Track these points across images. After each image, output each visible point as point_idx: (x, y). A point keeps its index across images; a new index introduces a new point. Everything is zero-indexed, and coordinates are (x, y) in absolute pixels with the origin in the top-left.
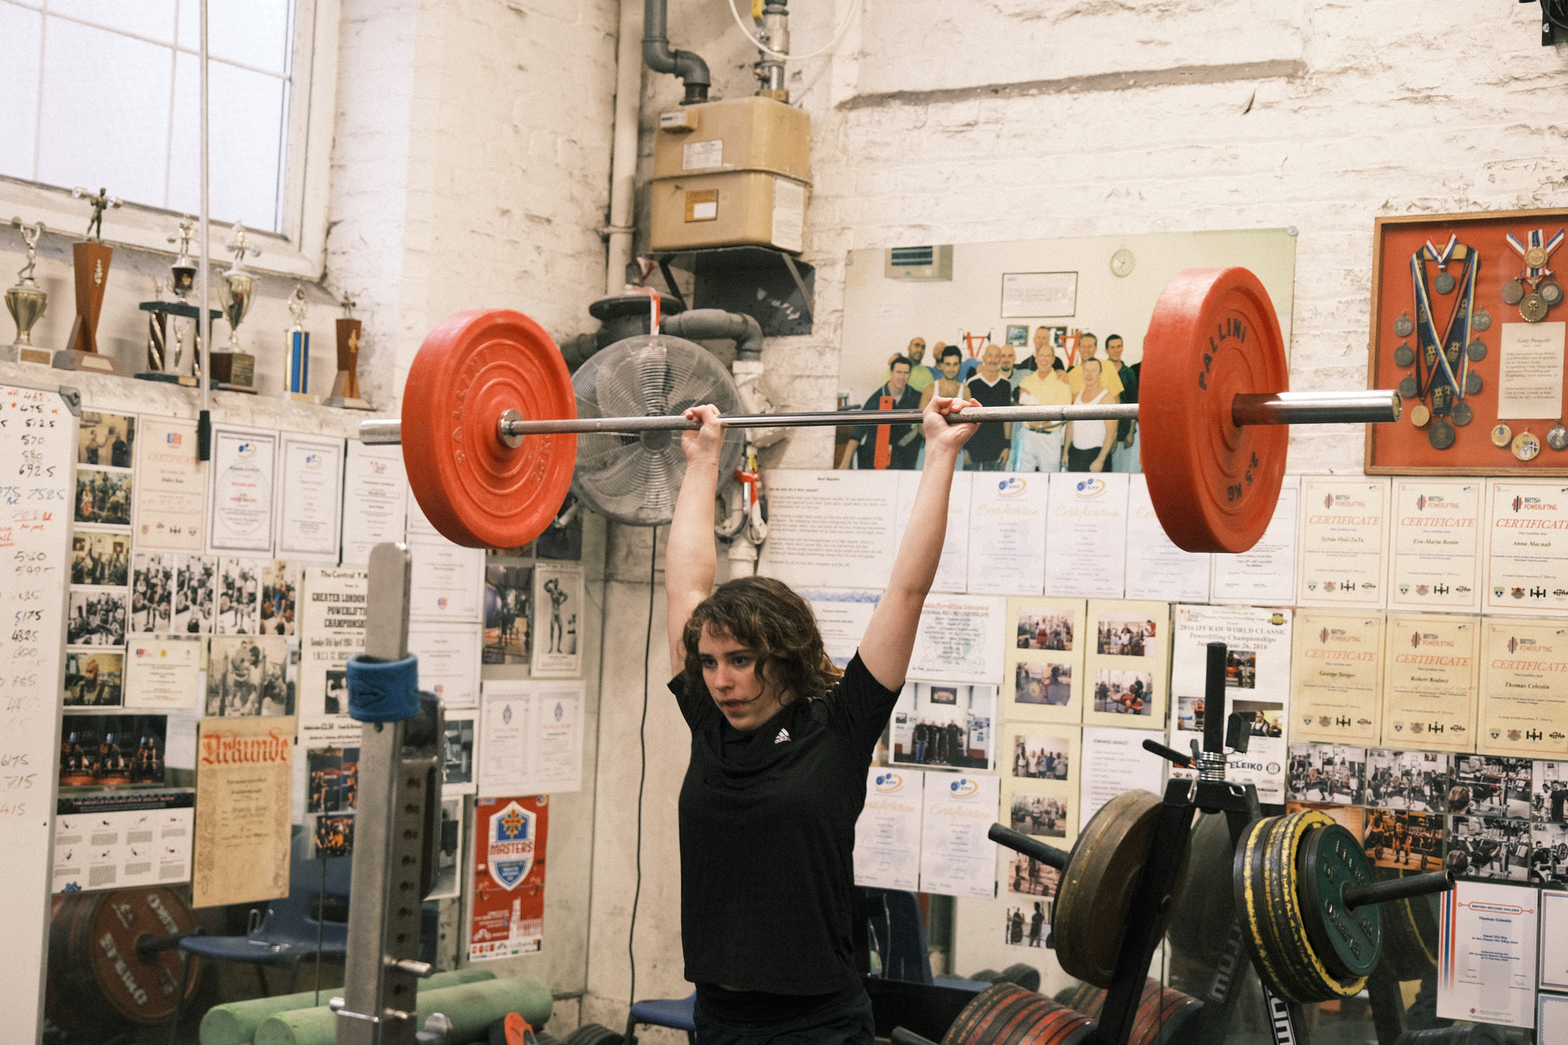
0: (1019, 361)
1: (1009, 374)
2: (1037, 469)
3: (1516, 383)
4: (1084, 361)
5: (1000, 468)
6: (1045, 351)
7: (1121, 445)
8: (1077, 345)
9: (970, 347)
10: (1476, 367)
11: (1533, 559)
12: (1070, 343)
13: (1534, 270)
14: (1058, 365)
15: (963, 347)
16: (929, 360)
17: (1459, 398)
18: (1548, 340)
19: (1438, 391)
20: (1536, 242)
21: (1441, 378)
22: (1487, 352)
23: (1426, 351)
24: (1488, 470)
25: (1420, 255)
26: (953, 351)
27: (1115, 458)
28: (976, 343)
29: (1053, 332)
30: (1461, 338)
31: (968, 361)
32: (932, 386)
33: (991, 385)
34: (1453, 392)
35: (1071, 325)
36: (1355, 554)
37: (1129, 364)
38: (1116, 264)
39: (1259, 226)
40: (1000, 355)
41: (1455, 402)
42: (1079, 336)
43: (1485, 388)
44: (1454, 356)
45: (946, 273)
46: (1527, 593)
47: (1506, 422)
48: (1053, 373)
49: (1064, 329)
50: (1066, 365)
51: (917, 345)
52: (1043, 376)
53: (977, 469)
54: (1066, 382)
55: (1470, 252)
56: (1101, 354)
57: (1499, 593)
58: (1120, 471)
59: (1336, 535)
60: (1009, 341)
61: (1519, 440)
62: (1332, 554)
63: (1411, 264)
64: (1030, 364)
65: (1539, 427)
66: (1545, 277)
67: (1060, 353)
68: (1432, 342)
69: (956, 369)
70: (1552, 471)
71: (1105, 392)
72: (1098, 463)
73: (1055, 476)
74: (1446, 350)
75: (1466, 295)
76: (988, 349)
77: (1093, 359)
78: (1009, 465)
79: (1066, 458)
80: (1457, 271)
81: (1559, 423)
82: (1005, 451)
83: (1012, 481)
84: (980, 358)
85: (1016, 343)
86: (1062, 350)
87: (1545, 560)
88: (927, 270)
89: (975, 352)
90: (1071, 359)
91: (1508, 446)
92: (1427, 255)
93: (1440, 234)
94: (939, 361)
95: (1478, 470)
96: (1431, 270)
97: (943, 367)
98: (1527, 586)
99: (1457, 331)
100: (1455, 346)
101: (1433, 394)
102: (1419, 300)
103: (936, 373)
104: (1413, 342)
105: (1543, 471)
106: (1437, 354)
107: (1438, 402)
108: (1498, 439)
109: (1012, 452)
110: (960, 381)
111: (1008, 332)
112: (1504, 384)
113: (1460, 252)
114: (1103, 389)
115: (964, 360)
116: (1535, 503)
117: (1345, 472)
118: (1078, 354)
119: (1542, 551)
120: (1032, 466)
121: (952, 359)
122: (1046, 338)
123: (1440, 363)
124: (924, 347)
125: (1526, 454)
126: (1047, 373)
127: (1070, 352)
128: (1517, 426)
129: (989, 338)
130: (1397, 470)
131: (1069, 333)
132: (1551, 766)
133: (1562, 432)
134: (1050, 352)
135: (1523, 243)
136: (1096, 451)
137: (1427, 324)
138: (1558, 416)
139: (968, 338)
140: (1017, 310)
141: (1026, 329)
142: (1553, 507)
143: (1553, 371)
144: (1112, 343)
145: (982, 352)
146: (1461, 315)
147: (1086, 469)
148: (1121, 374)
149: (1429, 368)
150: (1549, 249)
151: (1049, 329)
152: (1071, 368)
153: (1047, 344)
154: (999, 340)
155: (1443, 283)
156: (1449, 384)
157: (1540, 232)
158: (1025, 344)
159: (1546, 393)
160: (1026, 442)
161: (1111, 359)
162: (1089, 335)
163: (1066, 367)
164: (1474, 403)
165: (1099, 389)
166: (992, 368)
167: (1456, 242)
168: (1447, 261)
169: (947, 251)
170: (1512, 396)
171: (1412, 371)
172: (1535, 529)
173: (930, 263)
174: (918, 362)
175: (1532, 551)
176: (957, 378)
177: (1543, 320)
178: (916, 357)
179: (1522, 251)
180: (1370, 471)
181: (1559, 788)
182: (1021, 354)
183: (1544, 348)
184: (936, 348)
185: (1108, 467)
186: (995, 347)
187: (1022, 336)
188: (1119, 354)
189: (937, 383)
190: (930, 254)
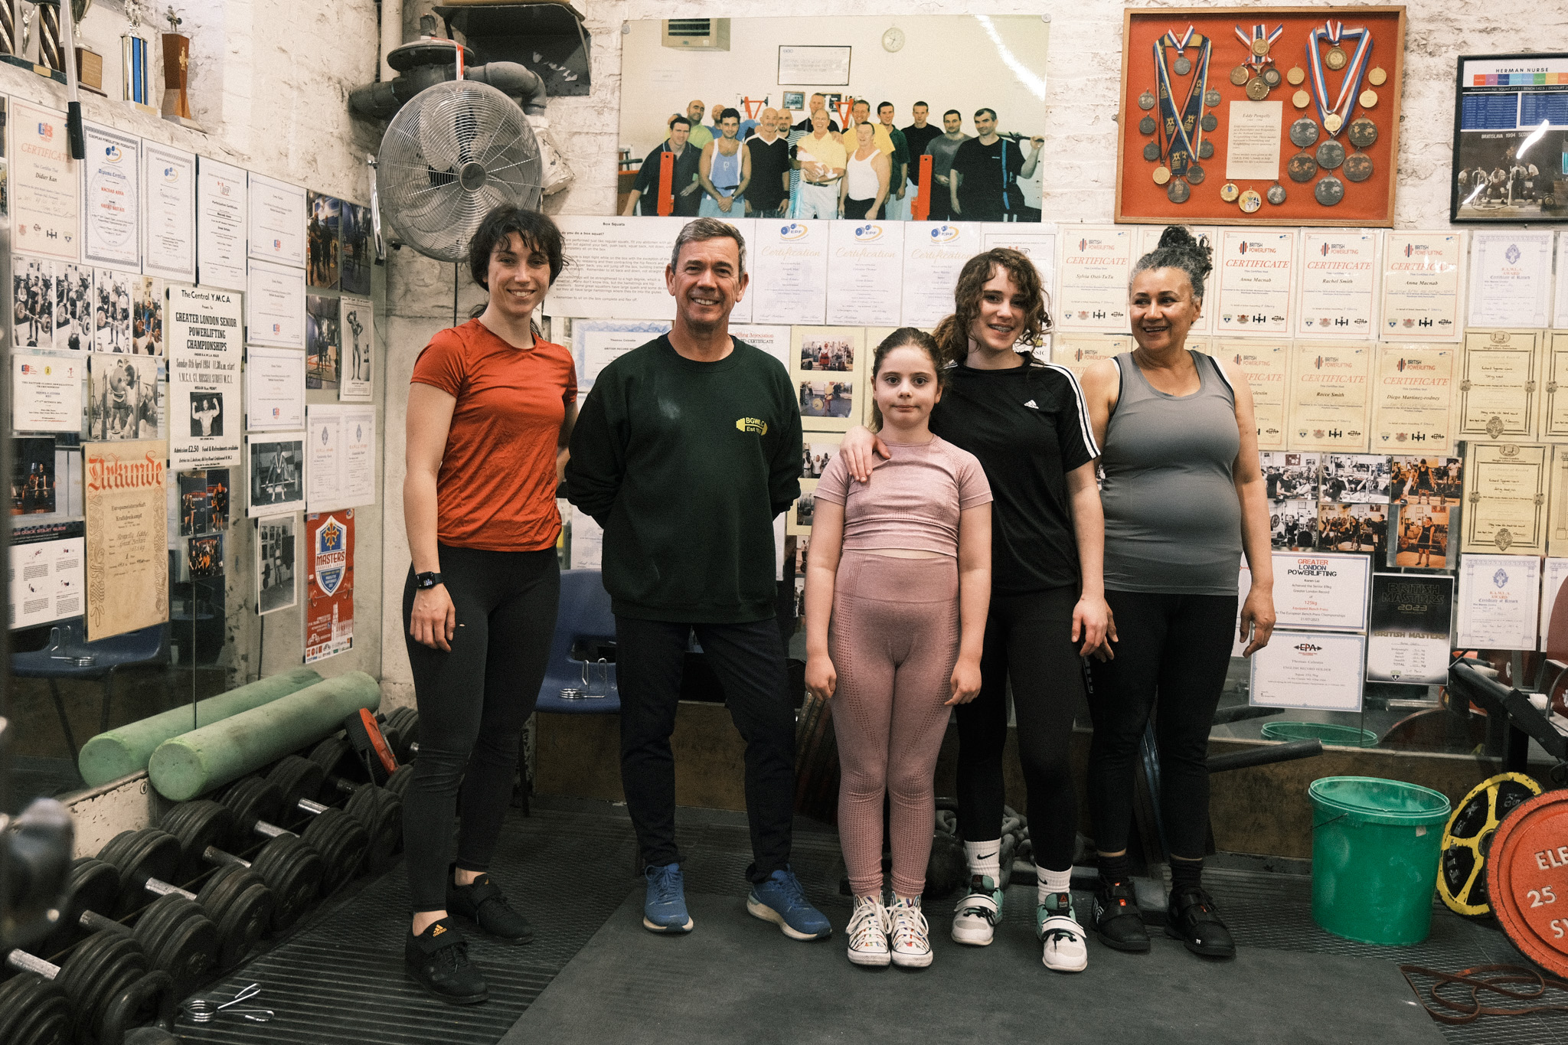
0: (795, 123)
1: (786, 134)
2: (815, 217)
3: (1243, 149)
4: (857, 124)
5: (781, 215)
6: (820, 114)
7: (893, 197)
8: (851, 110)
9: (748, 109)
10: (1208, 136)
11: (1257, 292)
12: (844, 108)
13: (1259, 58)
14: (833, 127)
15: (741, 109)
16: (708, 120)
17: (1194, 162)
18: (1268, 116)
19: (1176, 156)
20: (1259, 34)
21: (1178, 143)
22: (1217, 125)
23: (1165, 122)
24: (1221, 221)
25: (1162, 42)
26: (732, 113)
27: (888, 208)
28: (753, 107)
29: (828, 98)
30: (1196, 113)
31: (746, 122)
32: (712, 144)
33: (769, 143)
34: (1189, 156)
35: (845, 93)
36: (1105, 289)
37: (900, 127)
38: (888, 40)
39: (1015, 13)
40: (777, 117)
41: (1190, 165)
42: (853, 103)
43: (1215, 153)
44: (1190, 127)
45: (724, 44)
46: (1250, 319)
47: (1233, 181)
48: (828, 134)
49: (839, 96)
50: (841, 127)
51: (696, 107)
52: (819, 136)
53: (758, 216)
54: (842, 142)
55: (1205, 40)
56: (873, 118)
57: (1227, 319)
58: (893, 218)
59: (1089, 273)
60: (786, 106)
61: (1245, 195)
62: (1085, 288)
63: (1154, 49)
64: (806, 126)
65: (1260, 185)
66: (1267, 63)
67: (835, 117)
68: (1172, 114)
69: (735, 129)
70: (1272, 221)
71: (877, 151)
72: (873, 212)
73: (834, 222)
74: (1183, 121)
75: (1201, 77)
76: (765, 112)
77: (866, 123)
78: (788, 213)
79: (842, 207)
80: (1193, 56)
81: (1276, 183)
82: (784, 201)
83: (793, 226)
84: (758, 120)
85: (793, 107)
86: (837, 114)
87: (1266, 293)
88: (705, 41)
89: (753, 114)
90: (845, 122)
91: (1236, 201)
92: (1167, 42)
93: (1178, 25)
94: (718, 122)
95: (1213, 220)
96: (1170, 53)
97: (722, 126)
98: (1251, 313)
99: (1193, 107)
100: (1191, 118)
101: (1172, 157)
102: (1161, 80)
103: (715, 132)
104: (1155, 115)
105: (1266, 222)
106: (1176, 124)
107: (1176, 164)
108: (1228, 194)
109: (791, 202)
110: (740, 140)
111: (785, 97)
112: (1232, 150)
113: (1197, 41)
114: (875, 149)
115: (742, 121)
116: (1258, 247)
117: (1094, 221)
118: (851, 118)
119: (1264, 286)
120: (812, 213)
121: (731, 120)
122: (822, 104)
123: (1179, 132)
124: (703, 109)
125: (1249, 207)
126: (824, 134)
127: (844, 116)
128: (1243, 185)
129: (766, 102)
130: (1143, 220)
131: (843, 100)
132: (1267, 455)
133: (1280, 190)
134: (825, 116)
135: (1249, 35)
136: (871, 202)
137: (1168, 100)
138: (1276, 177)
139: (745, 102)
140: (791, 77)
141: (802, 95)
142: (1272, 251)
143: (1272, 141)
144: (883, 109)
145: (760, 114)
146: (1197, 91)
147: (862, 217)
148: (891, 136)
149: (1169, 137)
150: (1270, 41)
151: (824, 95)
152: (845, 130)
153: (822, 108)
154: (776, 104)
155: (1182, 65)
156: (1187, 150)
157: (1263, 26)
158: (801, 108)
159: (1267, 159)
160: (803, 194)
161: (882, 123)
162: (862, 102)
163: (841, 130)
164: (1205, 166)
165: (872, 148)
166: (769, 128)
167: (1193, 32)
168: (1186, 47)
169: (724, 24)
170: (1236, 161)
171: (1154, 139)
172: (1258, 268)
173: (708, 34)
174: (698, 122)
175: (1255, 286)
176: (736, 137)
177: (1265, 99)
178: (696, 118)
179: (1248, 42)
180: (1120, 220)
181: (1273, 472)
182: (798, 117)
183: (1265, 122)
184: (715, 111)
185: (881, 215)
186: (773, 110)
187: (798, 101)
188: (890, 119)
189: (716, 141)
190: (708, 26)
